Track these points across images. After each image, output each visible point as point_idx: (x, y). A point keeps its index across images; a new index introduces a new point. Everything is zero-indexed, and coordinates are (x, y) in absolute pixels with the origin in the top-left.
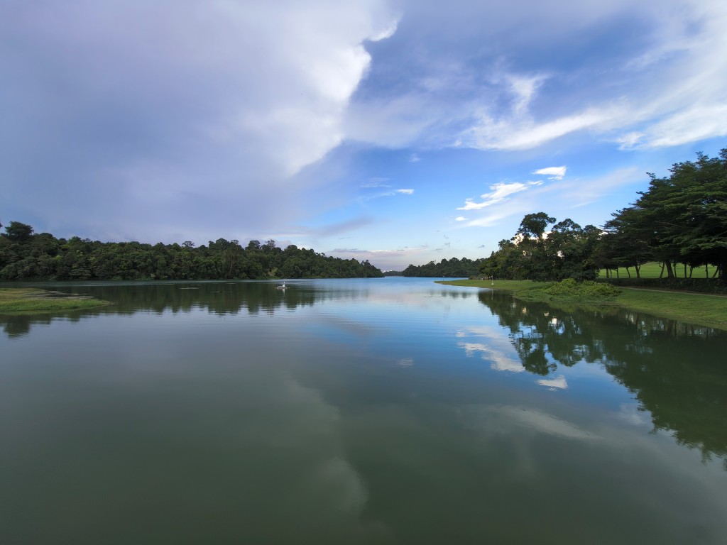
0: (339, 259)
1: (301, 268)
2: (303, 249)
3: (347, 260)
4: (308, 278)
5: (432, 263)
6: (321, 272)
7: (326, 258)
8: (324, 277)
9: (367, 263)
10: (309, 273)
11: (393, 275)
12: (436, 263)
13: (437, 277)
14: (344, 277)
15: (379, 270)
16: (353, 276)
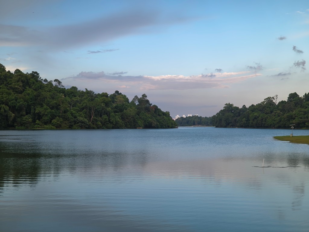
0: (89, 93)
1: (13, 109)
2: (18, 71)
3: (105, 95)
4: (27, 129)
5: (269, 102)
6: (53, 117)
7: (63, 91)
8: (58, 127)
9: (143, 101)
10: (28, 118)
11: (194, 124)
12: (277, 102)
13: (279, 127)
14: (99, 128)
15: (167, 114)
16: (116, 126)
